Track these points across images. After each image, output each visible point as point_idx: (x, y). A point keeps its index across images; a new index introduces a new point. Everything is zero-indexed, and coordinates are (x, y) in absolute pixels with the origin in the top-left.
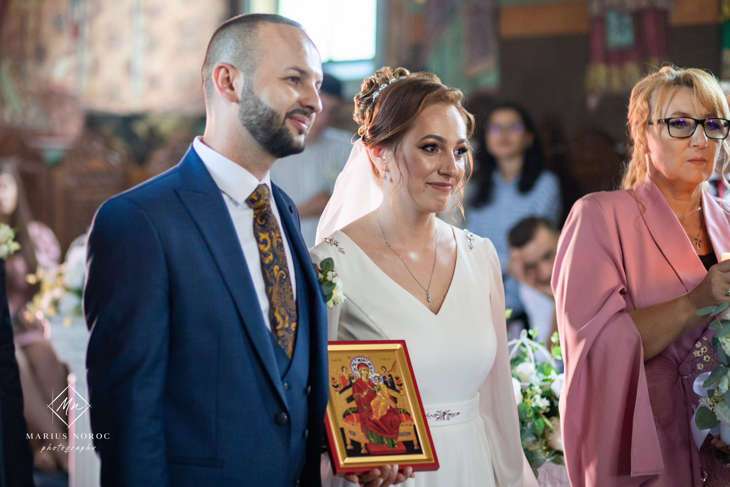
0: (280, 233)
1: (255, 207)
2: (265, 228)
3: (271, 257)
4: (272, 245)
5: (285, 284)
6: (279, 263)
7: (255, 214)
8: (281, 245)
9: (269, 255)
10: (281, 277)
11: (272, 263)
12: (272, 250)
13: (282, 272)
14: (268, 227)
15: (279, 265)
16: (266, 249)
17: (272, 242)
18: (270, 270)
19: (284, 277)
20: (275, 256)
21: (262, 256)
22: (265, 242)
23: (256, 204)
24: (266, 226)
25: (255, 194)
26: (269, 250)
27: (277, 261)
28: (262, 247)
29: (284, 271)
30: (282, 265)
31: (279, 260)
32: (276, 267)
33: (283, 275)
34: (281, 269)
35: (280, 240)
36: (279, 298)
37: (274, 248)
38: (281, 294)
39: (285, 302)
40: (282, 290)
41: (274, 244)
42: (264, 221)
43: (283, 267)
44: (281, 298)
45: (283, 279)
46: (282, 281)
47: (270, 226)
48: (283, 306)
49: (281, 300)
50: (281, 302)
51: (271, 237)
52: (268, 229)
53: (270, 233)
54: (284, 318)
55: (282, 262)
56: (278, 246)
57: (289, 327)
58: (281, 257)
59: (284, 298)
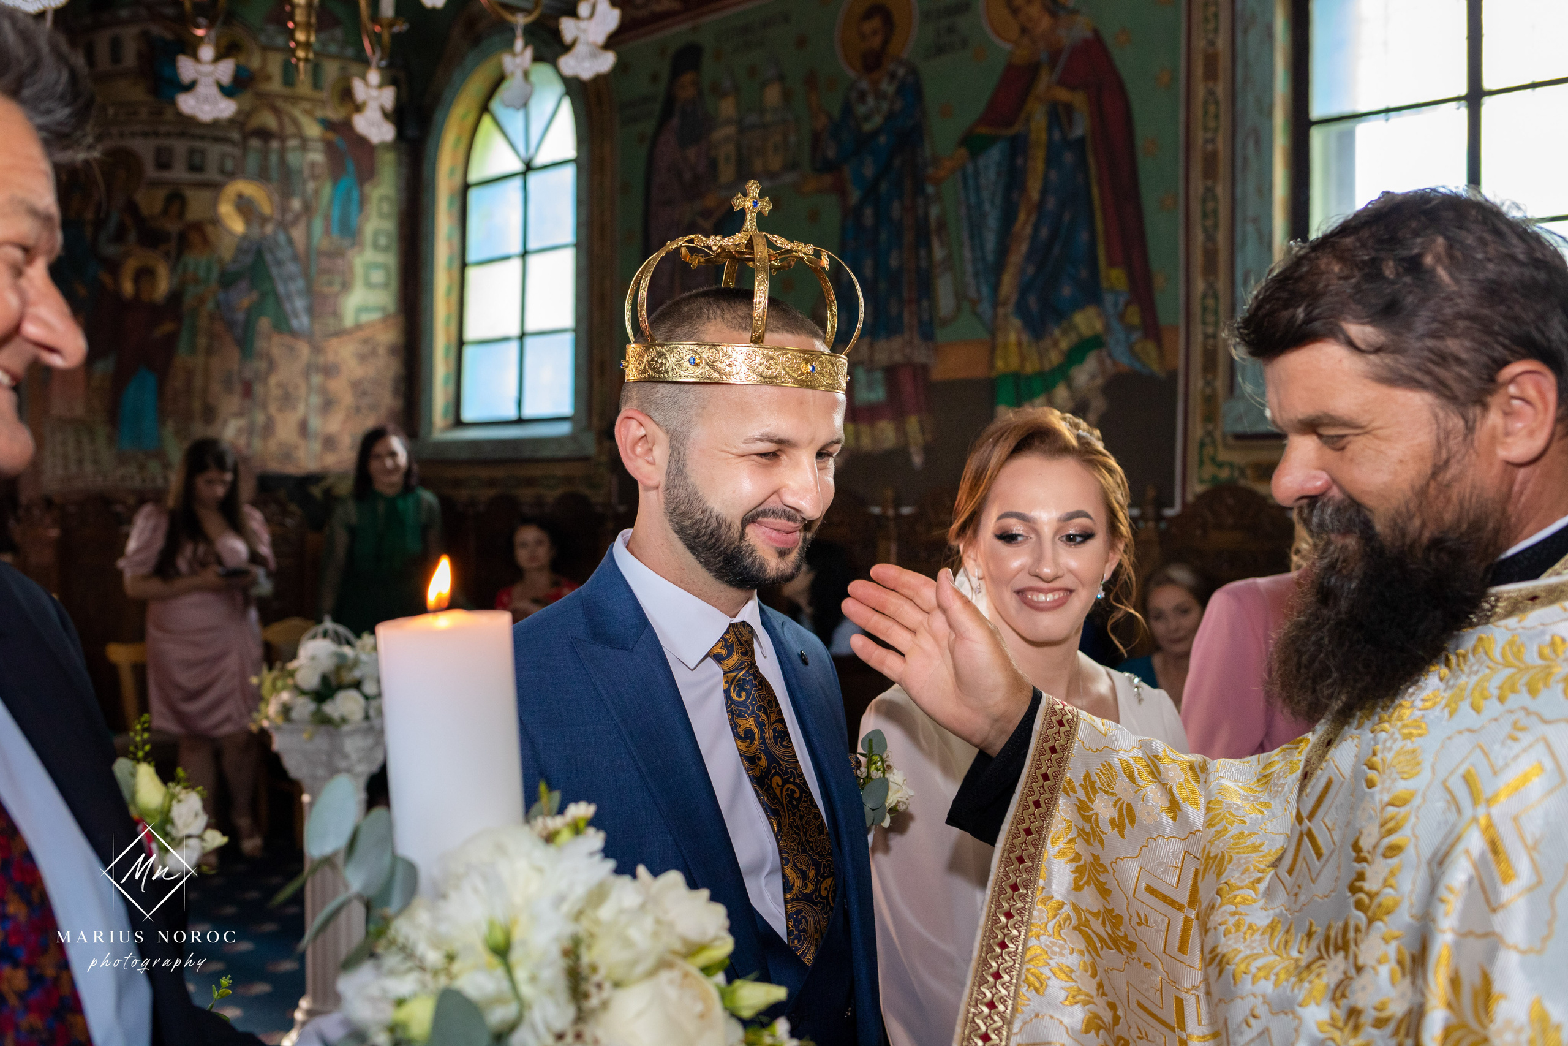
1: (725, 667)
3: (763, 763)
4: (762, 738)
5: (799, 806)
6: (781, 770)
7: (727, 681)
9: (760, 759)
10: (790, 795)
12: (765, 748)
13: (792, 787)
15: (782, 775)
16: (754, 749)
17: (762, 731)
19: (797, 795)
20: (771, 758)
22: (749, 735)
23: (726, 662)
27: (777, 766)
28: (745, 745)
29: (792, 782)
30: (786, 773)
31: (779, 764)
32: (779, 778)
33: (793, 792)
34: (785, 782)
36: (795, 836)
37: (769, 744)
38: (797, 827)
39: (808, 842)
40: (797, 819)
41: (766, 736)
42: (744, 694)
43: (790, 777)
44: (798, 834)
45: (796, 799)
46: (795, 802)
47: (756, 703)
48: (804, 851)
49: (800, 839)
50: (799, 844)
51: (760, 725)
52: (753, 711)
53: (758, 717)
54: (804, 876)
55: (786, 767)
56: (775, 739)
57: (815, 891)
58: (785, 759)
59: (805, 833)
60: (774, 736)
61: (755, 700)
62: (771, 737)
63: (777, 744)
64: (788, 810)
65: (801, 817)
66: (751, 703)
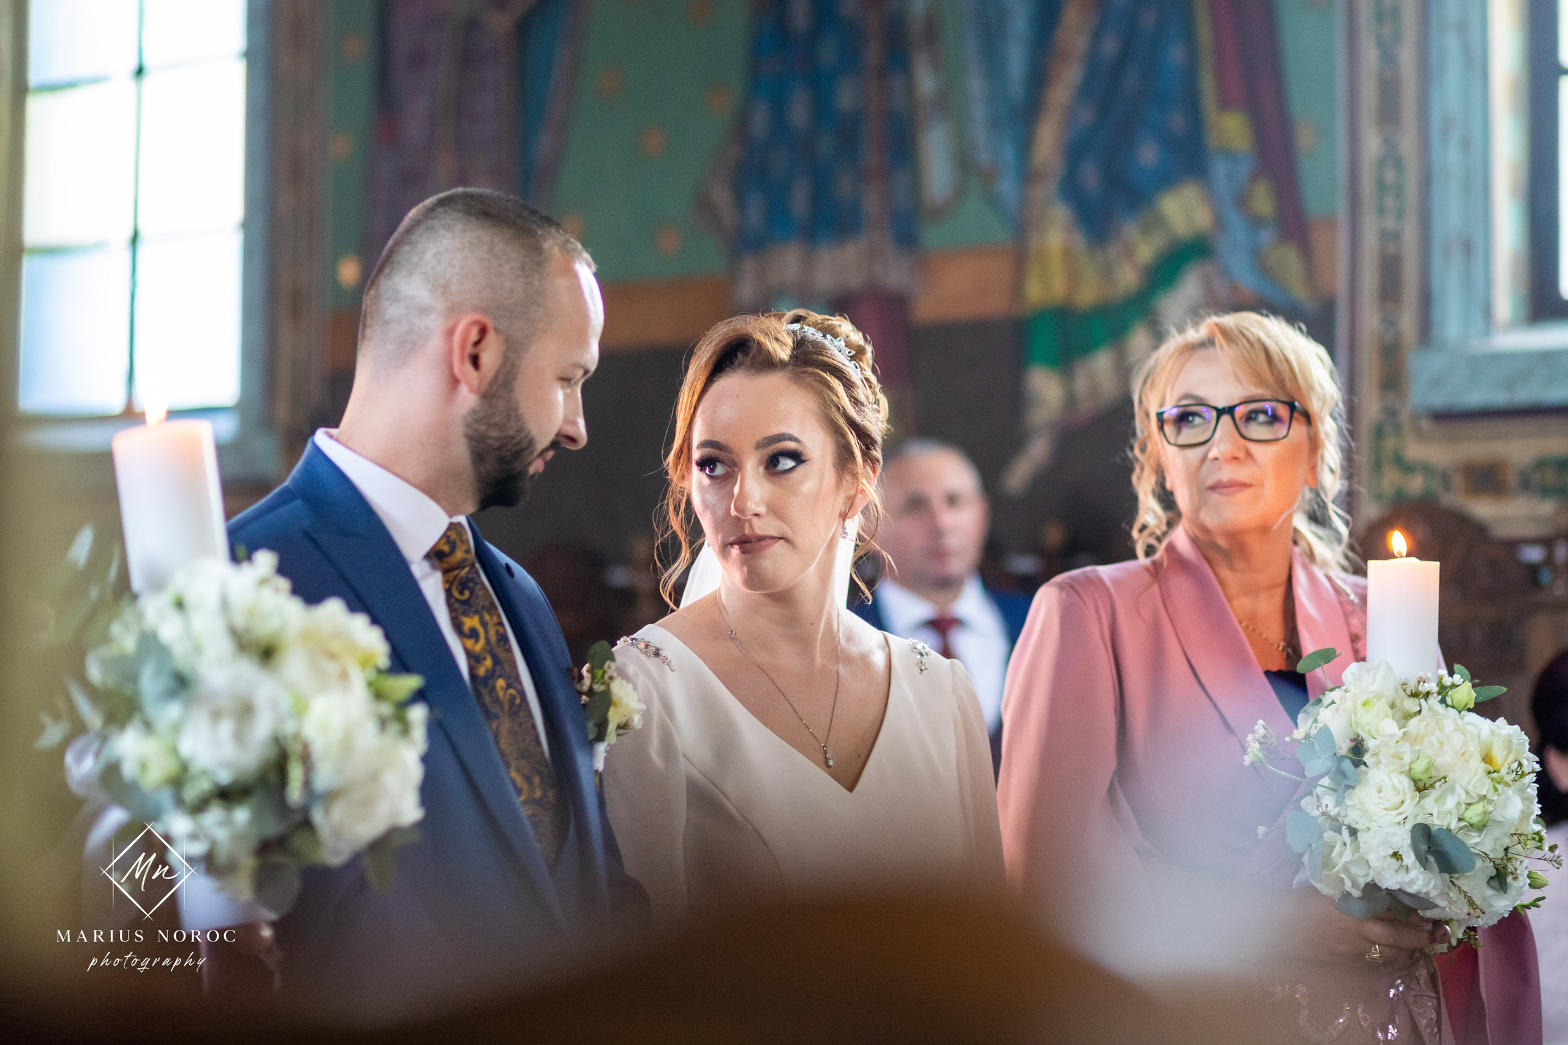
0: (499, 616)
1: (446, 566)
2: (471, 606)
3: (489, 663)
5: (522, 714)
6: (506, 673)
7: (446, 581)
8: (503, 639)
9: (485, 658)
10: (512, 702)
11: (491, 675)
12: (489, 648)
13: (513, 692)
14: (477, 604)
15: (505, 679)
16: (477, 648)
18: (489, 688)
19: (517, 702)
20: (496, 660)
21: (472, 661)
22: (473, 634)
23: (448, 559)
24: (472, 601)
25: (444, 540)
26: (483, 649)
27: (501, 672)
28: (470, 643)
29: (516, 688)
30: (510, 677)
32: (501, 682)
33: (515, 697)
34: (507, 686)
35: (501, 631)
37: (493, 644)
41: (490, 636)
42: (466, 592)
43: (513, 682)
45: (516, 705)
46: (515, 709)
47: (480, 601)
51: (484, 624)
52: (478, 607)
53: (482, 616)
55: (510, 672)
56: (498, 641)
58: (507, 662)
60: (497, 638)
61: (478, 599)
63: (500, 647)
66: (474, 601)
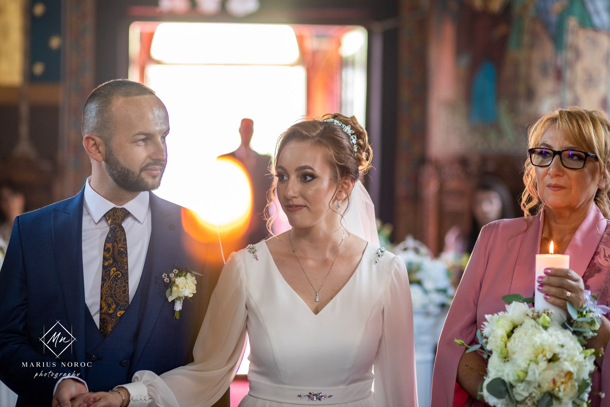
2: (110, 240)
3: (111, 262)
4: (113, 252)
5: (119, 281)
6: (118, 266)
8: (122, 253)
9: (110, 260)
10: (116, 276)
11: (110, 266)
12: (113, 256)
13: (119, 273)
15: (117, 268)
16: (107, 256)
17: (113, 250)
18: (107, 270)
19: (119, 276)
20: (115, 261)
21: (105, 260)
22: (109, 250)
26: (110, 256)
27: (115, 264)
28: (106, 253)
29: (121, 272)
30: (120, 267)
31: (118, 264)
32: (114, 269)
33: (119, 275)
34: (117, 270)
35: (122, 249)
36: (109, 290)
37: (115, 255)
38: (112, 288)
39: (115, 294)
40: (114, 285)
41: (115, 251)
42: (111, 234)
43: (121, 269)
44: (111, 290)
45: (118, 278)
46: (117, 279)
47: (114, 239)
48: (111, 297)
49: (111, 292)
50: (110, 293)
51: (113, 247)
52: (112, 240)
53: (113, 244)
54: (109, 306)
55: (120, 265)
56: (119, 254)
57: (114, 313)
58: (120, 262)
59: (115, 291)
60: (118, 252)
61: (114, 237)
62: (117, 252)
63: (119, 256)
64: (111, 280)
65: (116, 285)
66: (112, 238)
